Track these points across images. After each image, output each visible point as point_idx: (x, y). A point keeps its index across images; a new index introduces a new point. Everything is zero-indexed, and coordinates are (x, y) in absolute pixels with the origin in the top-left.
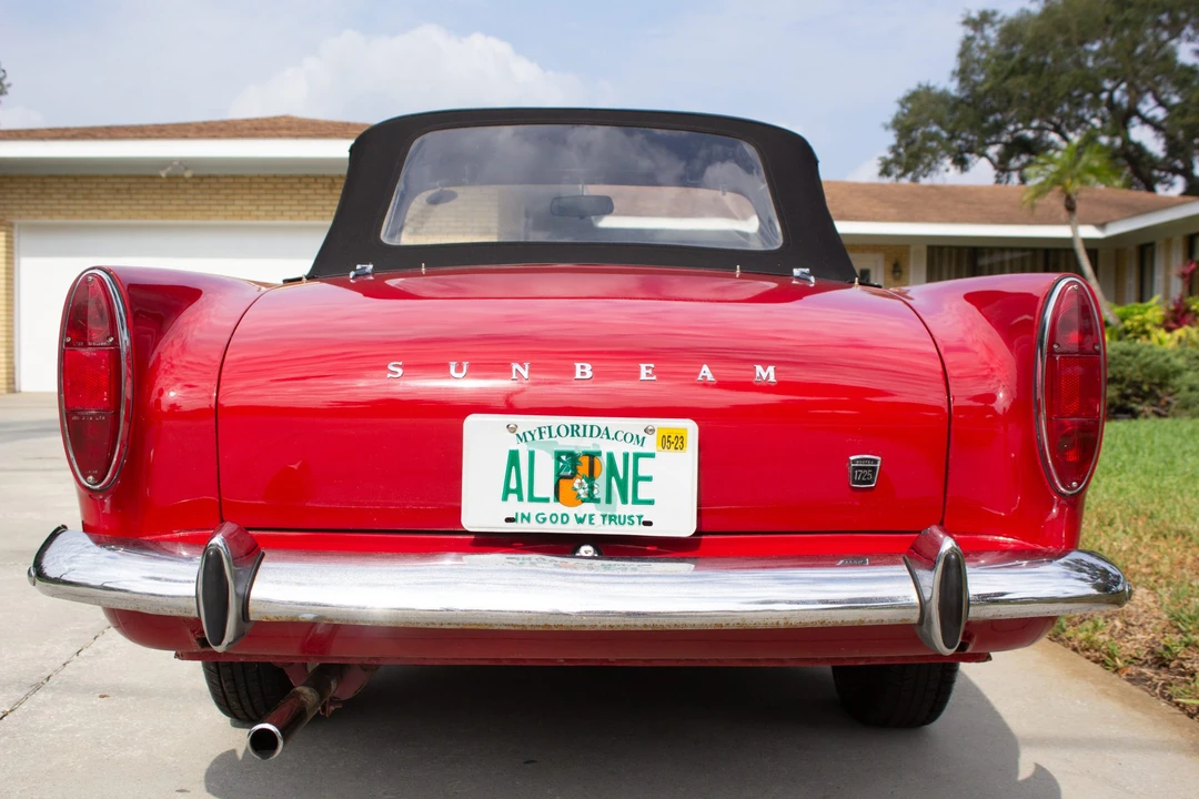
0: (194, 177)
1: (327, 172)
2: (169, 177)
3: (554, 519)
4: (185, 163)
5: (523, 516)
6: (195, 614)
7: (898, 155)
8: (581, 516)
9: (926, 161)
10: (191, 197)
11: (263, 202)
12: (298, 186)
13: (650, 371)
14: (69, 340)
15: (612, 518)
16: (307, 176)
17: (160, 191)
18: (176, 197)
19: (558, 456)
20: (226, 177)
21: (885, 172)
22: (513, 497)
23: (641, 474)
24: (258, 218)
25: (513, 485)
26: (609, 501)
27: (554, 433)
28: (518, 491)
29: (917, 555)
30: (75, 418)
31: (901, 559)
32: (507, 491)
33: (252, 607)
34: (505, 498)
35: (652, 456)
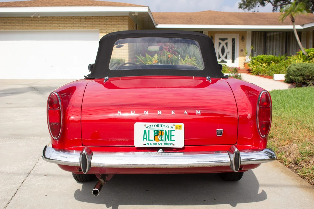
0: (41, 17)
1: (79, 15)
2: (34, 17)
3: (154, 144)
4: (38, 13)
5: (147, 144)
6: (79, 166)
7: (244, 2)
8: (159, 143)
9: (253, 4)
10: (40, 23)
11: (61, 24)
12: (71, 19)
13: (174, 112)
14: (49, 108)
15: (166, 144)
16: (74, 17)
17: (31, 21)
18: (36, 23)
20: (50, 17)
21: (240, 7)
22: (145, 140)
23: (172, 134)
24: (60, 29)
25: (145, 137)
26: (165, 140)
27: (154, 126)
28: (146, 138)
29: (231, 151)
30: (51, 124)
31: (227, 152)
32: (144, 138)
33: (91, 164)
34: (143, 140)
35: (174, 131)
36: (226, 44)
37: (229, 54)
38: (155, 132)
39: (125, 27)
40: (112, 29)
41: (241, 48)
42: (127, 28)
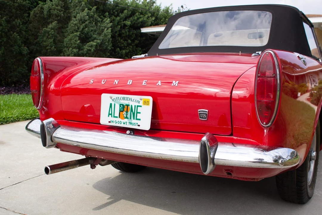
3: (118, 122)
5: (112, 121)
8: (124, 122)
13: (145, 83)
15: (131, 123)
19: (120, 105)
22: (110, 116)
23: (138, 111)
25: (110, 113)
26: (130, 119)
27: (120, 99)
28: (111, 114)
30: (32, 92)
32: (109, 114)
33: (53, 138)
34: (109, 116)
35: (141, 106)
38: (120, 106)
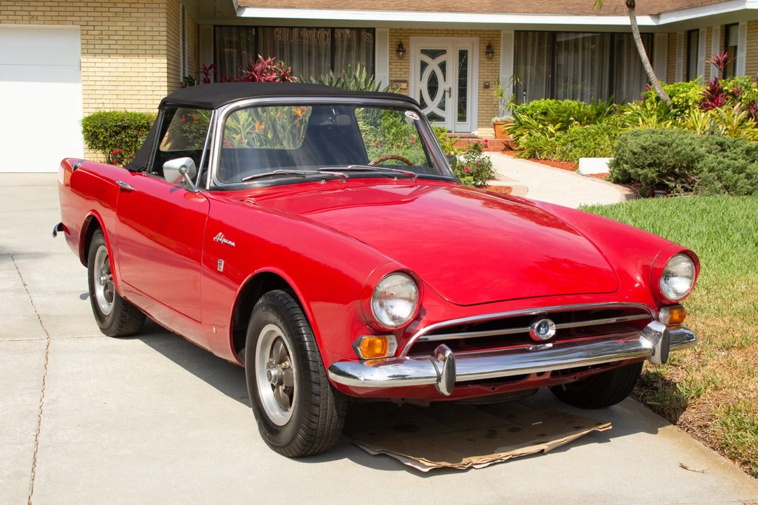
36: (443, 66)
37: (450, 96)
39: (158, 20)
40: (118, 24)
41: (486, 80)
42: (161, 24)
